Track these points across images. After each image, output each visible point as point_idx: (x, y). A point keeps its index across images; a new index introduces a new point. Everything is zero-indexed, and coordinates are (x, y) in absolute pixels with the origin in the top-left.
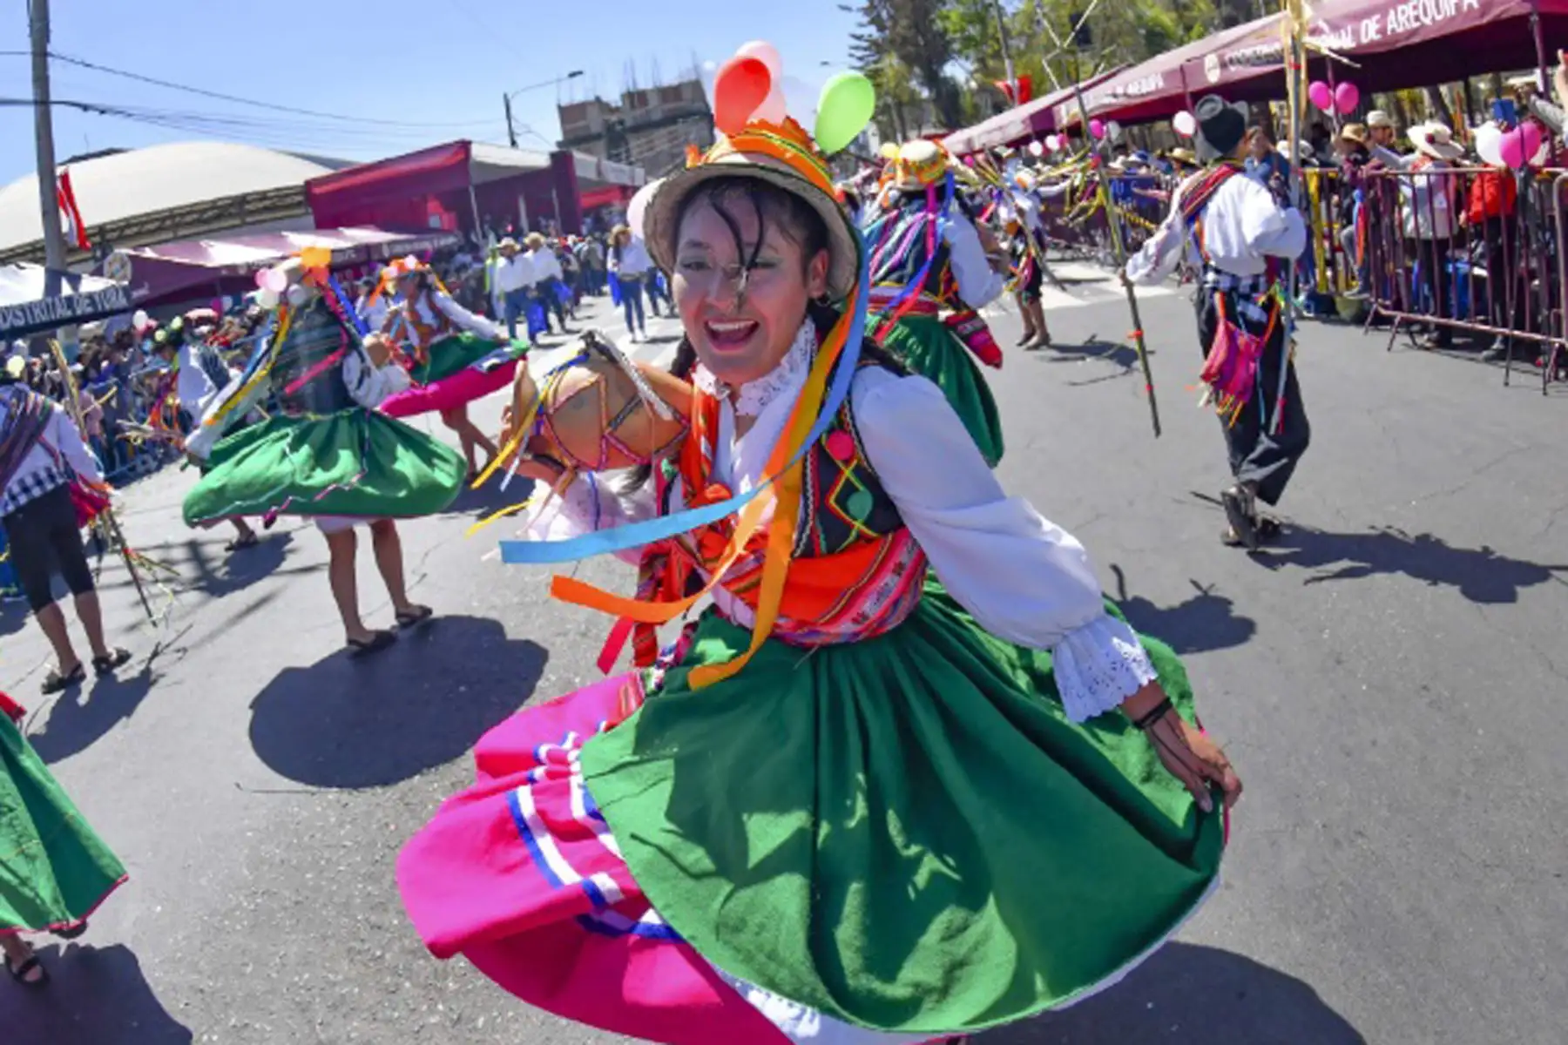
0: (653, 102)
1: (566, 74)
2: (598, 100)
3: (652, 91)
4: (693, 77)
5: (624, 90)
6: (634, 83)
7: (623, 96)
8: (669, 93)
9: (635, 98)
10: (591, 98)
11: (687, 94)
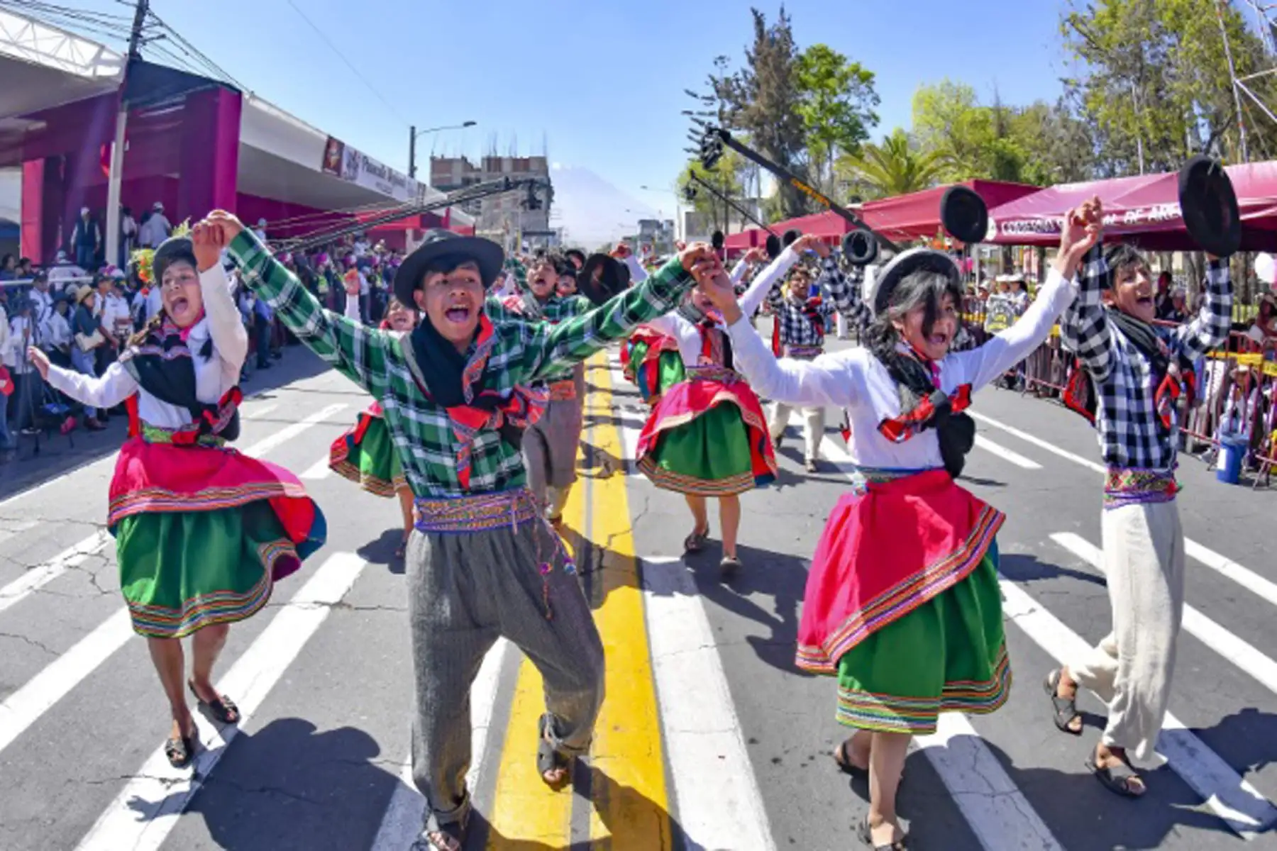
0: (507, 168)
1: (461, 123)
2: (464, 159)
3: (507, 159)
4: (541, 154)
5: (485, 155)
6: (495, 151)
7: (483, 159)
8: (521, 164)
9: (493, 163)
10: (459, 157)
11: (534, 167)
